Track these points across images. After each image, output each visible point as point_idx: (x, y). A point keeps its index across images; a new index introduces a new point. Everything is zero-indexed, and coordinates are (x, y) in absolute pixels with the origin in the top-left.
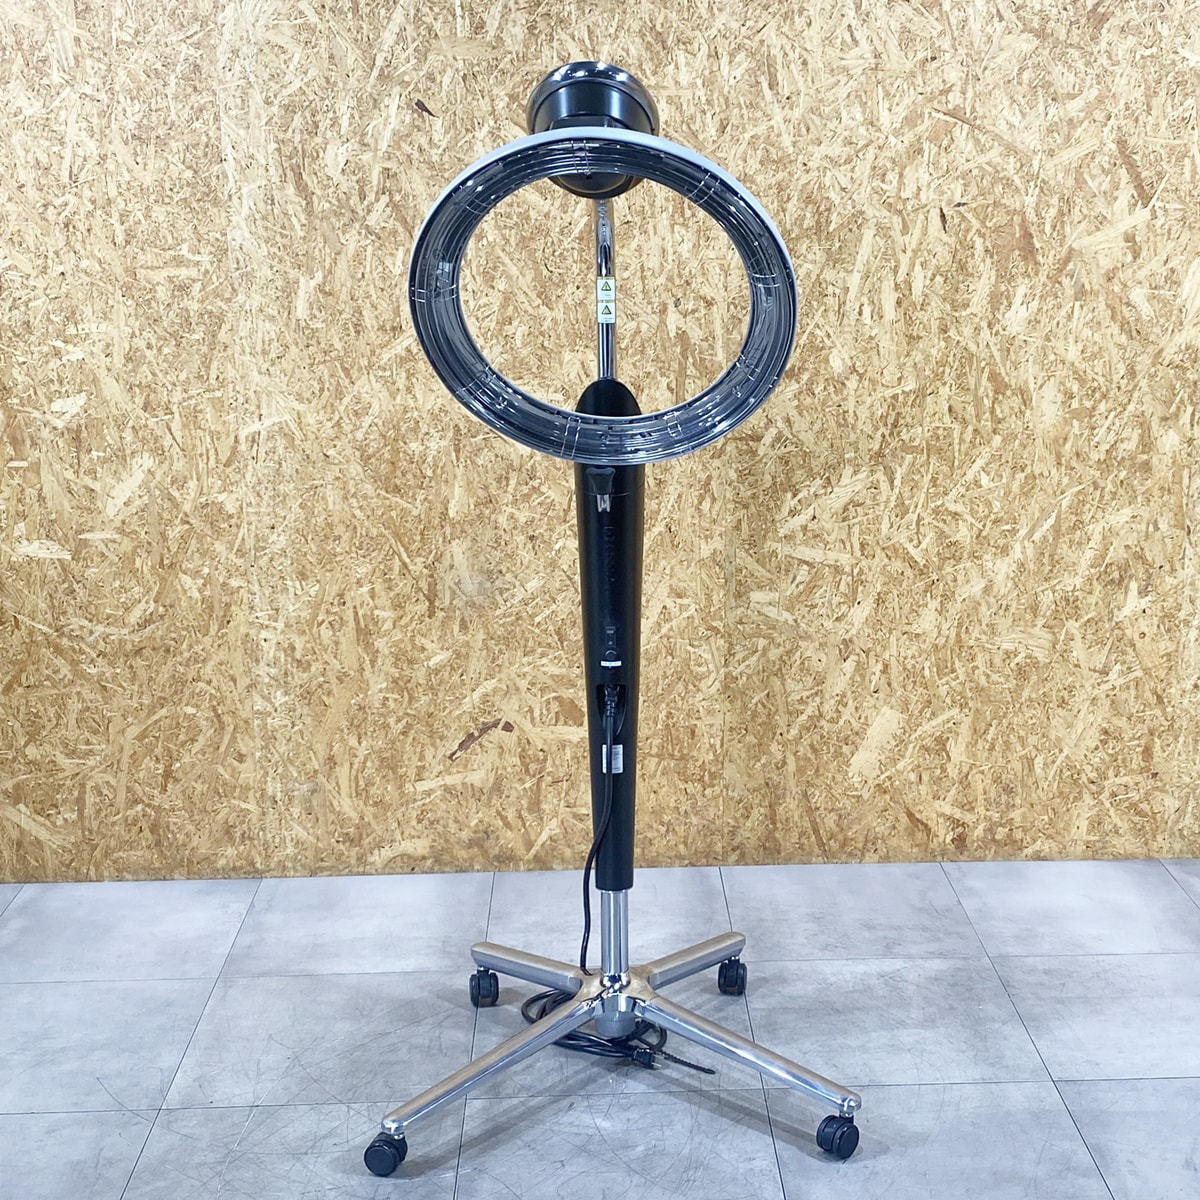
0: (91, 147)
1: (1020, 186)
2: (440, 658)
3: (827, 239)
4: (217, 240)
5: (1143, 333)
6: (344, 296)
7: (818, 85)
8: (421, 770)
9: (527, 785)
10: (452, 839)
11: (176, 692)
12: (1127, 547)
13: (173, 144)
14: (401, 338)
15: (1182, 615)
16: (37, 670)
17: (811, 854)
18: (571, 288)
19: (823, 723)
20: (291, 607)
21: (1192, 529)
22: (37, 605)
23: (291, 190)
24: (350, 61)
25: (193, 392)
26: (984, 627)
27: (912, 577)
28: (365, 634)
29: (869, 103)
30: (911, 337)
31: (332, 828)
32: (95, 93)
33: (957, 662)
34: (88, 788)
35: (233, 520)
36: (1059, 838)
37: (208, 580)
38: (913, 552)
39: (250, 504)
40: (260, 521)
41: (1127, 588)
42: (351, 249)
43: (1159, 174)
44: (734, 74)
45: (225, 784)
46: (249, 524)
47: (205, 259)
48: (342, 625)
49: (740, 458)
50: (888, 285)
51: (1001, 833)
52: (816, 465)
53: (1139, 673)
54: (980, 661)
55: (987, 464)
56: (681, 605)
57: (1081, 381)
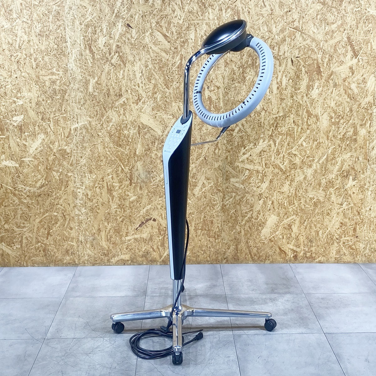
0: (26, 38)
1: (316, 51)
2: (133, 198)
3: (256, 68)
4: (65, 67)
5: (355, 98)
6: (104, 85)
7: (253, 19)
8: (127, 233)
9: (160, 238)
10: (137, 255)
11: (51, 208)
12: (349, 165)
13: (51, 37)
14: (122, 98)
15: (366, 187)
16: (8, 201)
17: (249, 260)
18: (175, 83)
19: (253, 220)
20: (87, 182)
21: (370, 159)
22: (8, 181)
23: (88, 51)
24: (106, 11)
25: (56, 115)
26: (304, 190)
27: (281, 174)
28: (110, 191)
29: (269, 25)
30: (282, 99)
31: (100, 251)
32: (27, 21)
33: (295, 201)
34: (24, 238)
35: (70, 155)
36: (327, 256)
37: (61, 173)
38: (282, 166)
39: (74, 150)
40: (77, 155)
41: (349, 178)
42: (106, 70)
43: (360, 48)
44: (227, 16)
45: (66, 237)
46: (74, 156)
47: (61, 73)
48: (103, 188)
49: (228, 137)
50: (275, 82)
51: (308, 255)
52: (251, 139)
53: (352, 205)
54: (302, 201)
55: (305, 139)
56: (209, 182)
57: (335, 113)
